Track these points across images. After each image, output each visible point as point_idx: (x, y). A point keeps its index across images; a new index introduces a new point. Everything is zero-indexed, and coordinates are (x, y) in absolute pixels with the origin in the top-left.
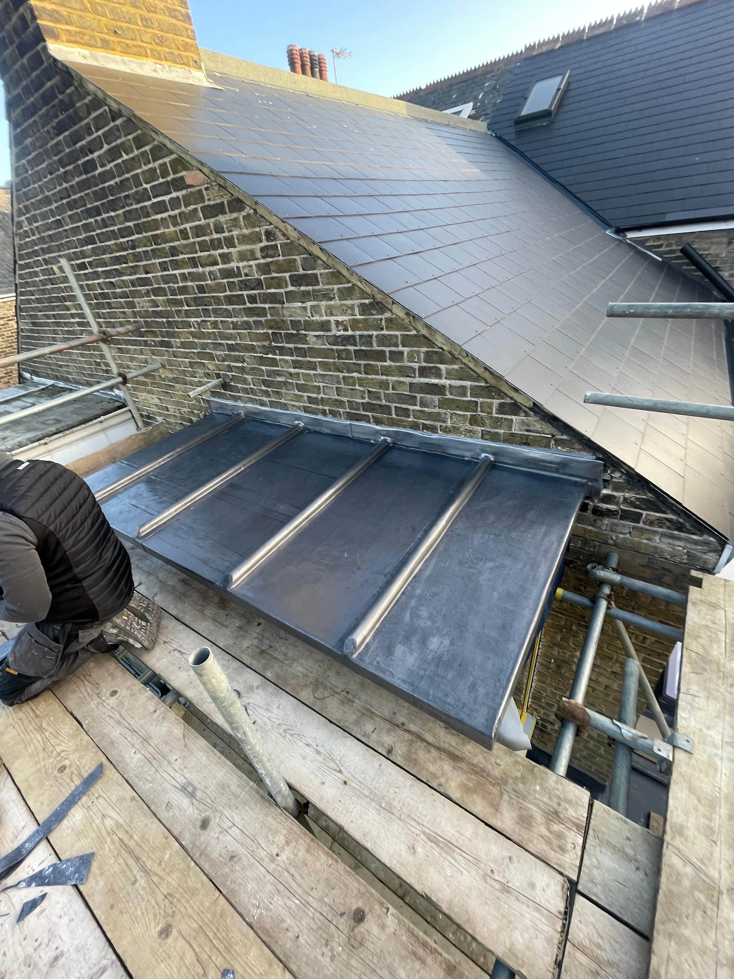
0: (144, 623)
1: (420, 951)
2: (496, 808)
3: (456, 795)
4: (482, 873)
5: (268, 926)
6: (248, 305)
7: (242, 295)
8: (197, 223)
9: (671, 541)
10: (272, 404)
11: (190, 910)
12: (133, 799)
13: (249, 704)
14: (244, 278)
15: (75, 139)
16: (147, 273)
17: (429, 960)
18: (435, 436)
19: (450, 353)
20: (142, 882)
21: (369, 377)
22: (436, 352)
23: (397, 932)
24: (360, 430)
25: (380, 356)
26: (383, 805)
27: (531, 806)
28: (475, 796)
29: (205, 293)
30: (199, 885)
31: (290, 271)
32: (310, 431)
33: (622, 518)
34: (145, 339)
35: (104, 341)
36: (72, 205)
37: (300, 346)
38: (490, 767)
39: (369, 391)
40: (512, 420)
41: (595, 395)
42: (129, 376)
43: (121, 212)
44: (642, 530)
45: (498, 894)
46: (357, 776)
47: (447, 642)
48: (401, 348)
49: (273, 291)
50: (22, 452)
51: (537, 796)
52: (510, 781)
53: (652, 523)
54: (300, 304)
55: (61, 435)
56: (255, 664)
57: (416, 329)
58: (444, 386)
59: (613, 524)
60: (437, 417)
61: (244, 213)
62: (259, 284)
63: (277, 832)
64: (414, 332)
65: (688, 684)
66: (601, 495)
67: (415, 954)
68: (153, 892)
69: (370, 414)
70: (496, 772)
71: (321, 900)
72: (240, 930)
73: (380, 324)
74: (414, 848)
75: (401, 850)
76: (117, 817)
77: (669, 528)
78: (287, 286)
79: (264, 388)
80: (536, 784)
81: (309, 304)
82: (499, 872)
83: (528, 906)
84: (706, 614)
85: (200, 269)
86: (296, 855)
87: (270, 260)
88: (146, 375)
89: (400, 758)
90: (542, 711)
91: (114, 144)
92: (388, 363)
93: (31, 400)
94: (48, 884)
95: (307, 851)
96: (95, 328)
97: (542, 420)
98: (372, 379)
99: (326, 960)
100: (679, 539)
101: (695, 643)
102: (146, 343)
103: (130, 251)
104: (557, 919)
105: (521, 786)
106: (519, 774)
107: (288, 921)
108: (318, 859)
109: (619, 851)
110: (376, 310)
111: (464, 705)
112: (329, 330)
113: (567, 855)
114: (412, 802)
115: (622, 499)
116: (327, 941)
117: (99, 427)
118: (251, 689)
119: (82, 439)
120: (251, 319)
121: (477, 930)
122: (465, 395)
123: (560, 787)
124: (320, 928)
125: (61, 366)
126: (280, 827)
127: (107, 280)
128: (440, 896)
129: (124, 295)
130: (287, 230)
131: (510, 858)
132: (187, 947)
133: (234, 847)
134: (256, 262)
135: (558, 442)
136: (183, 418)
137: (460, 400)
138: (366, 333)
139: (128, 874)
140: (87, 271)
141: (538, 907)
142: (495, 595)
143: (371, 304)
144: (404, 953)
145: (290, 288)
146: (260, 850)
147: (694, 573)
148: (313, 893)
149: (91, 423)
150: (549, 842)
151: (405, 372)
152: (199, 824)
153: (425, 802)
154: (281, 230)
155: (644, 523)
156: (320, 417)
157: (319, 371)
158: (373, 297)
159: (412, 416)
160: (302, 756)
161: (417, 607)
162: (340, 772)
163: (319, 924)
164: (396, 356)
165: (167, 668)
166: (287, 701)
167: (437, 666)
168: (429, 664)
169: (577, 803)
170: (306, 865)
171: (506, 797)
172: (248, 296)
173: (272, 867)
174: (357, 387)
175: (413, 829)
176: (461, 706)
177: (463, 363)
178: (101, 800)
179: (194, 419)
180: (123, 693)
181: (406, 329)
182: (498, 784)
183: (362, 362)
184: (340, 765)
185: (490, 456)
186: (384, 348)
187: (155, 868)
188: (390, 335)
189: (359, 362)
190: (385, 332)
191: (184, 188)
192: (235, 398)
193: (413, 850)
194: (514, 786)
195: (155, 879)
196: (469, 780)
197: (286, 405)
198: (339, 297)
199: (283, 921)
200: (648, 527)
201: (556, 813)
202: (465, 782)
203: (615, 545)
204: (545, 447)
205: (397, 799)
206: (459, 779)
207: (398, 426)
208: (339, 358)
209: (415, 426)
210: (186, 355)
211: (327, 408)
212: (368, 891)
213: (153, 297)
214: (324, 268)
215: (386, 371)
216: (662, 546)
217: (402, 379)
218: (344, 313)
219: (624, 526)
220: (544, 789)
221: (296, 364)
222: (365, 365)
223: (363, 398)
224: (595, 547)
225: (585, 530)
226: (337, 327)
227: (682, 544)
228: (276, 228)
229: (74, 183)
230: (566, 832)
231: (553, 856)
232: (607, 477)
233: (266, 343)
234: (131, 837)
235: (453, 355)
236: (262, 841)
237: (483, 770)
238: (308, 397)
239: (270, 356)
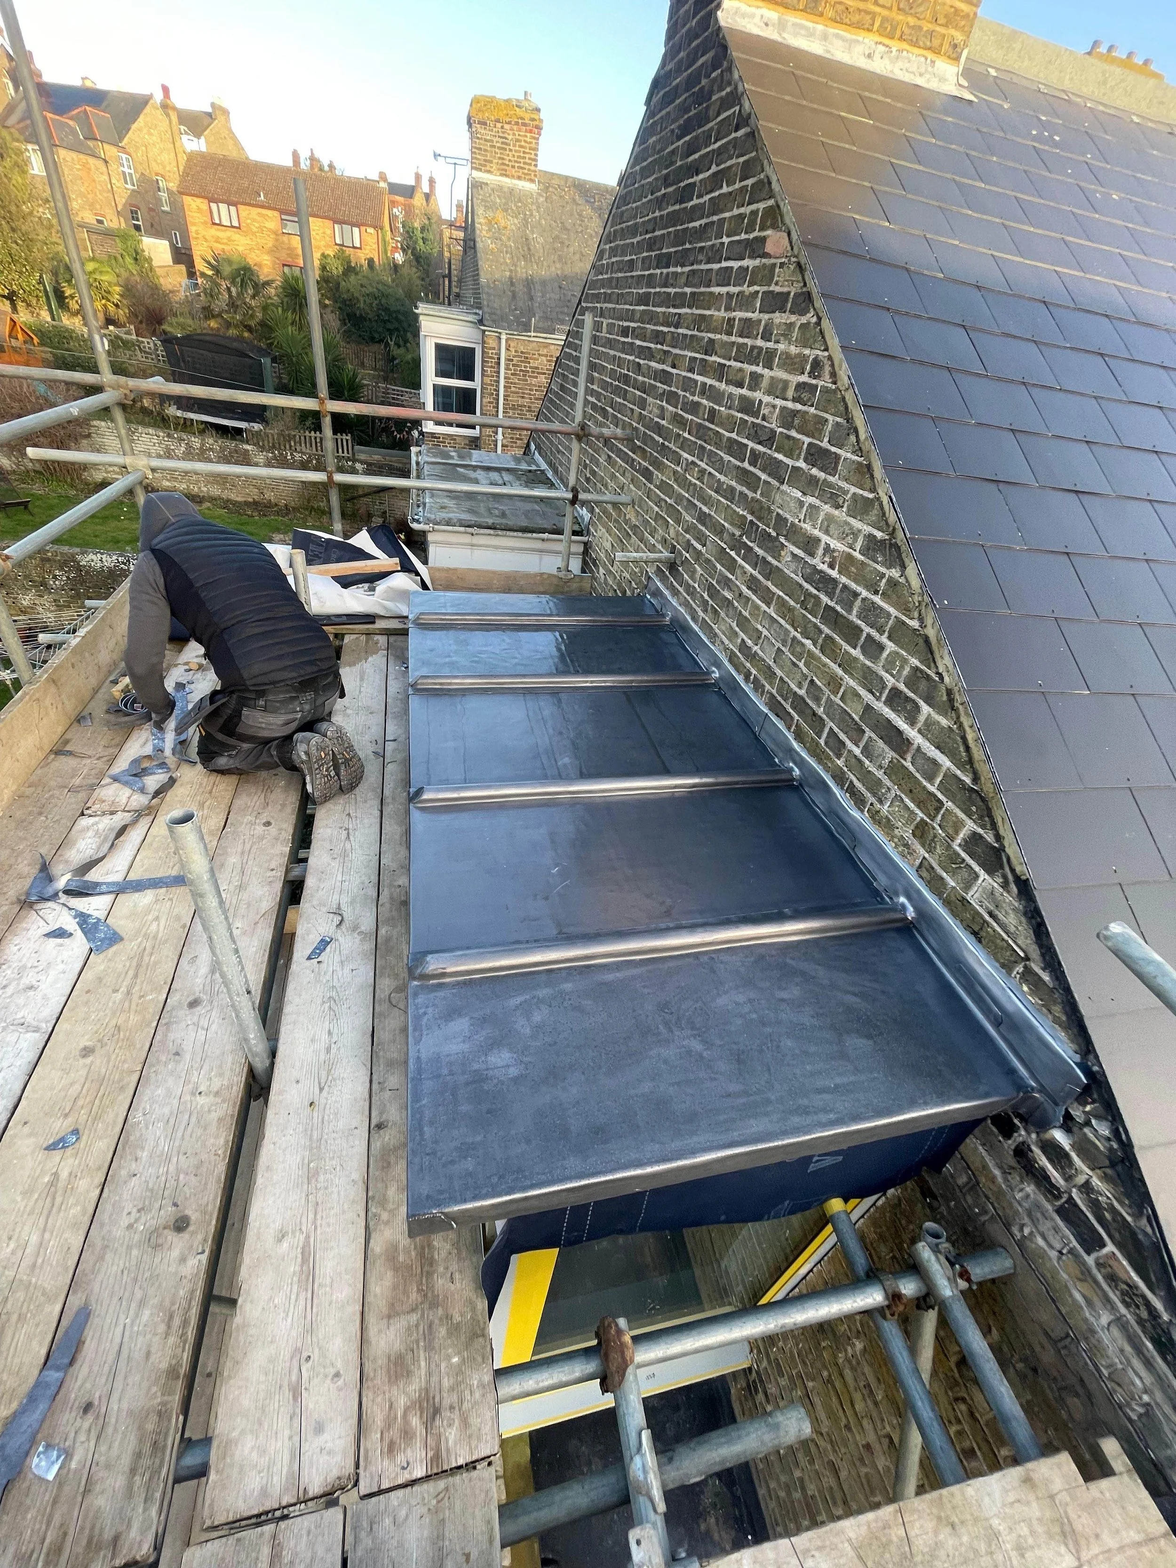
0: (333, 773)
1: (177, 1322)
2: (391, 1315)
3: (377, 1246)
4: (299, 1345)
5: (132, 1138)
6: (746, 465)
7: (746, 446)
8: (749, 315)
9: (1128, 1349)
10: (704, 625)
11: (114, 1056)
12: (184, 926)
13: (337, 940)
14: (759, 421)
15: (691, 149)
16: (674, 366)
17: (172, 1340)
18: (855, 813)
19: (949, 692)
20: (119, 996)
21: (823, 658)
22: (928, 677)
23: (184, 1281)
24: (772, 731)
25: (852, 633)
26: (312, 1165)
27: (423, 1364)
28: (390, 1274)
29: (713, 423)
30: (138, 1046)
31: (813, 437)
32: (719, 693)
33: (1060, 1211)
34: (634, 456)
35: (579, 438)
36: (651, 245)
37: (770, 559)
38: (441, 1269)
39: (812, 681)
40: (977, 876)
41: (1128, 940)
42: (582, 496)
43: (687, 269)
44: (1085, 1275)
45: (286, 1384)
46: (327, 1112)
47: (513, 1072)
48: (884, 639)
49: (780, 457)
50: (444, 531)
51: (443, 1365)
52: (440, 1311)
53: (1112, 1279)
54: (799, 494)
55: (492, 532)
56: (385, 910)
57: (921, 619)
58: (908, 742)
59: (1038, 1206)
60: (874, 785)
61: (804, 320)
62: (769, 439)
63: (221, 1075)
64: (914, 624)
65: (820, 1549)
66: (1047, 1136)
67: (171, 1317)
68: (114, 1013)
69: (796, 717)
70: (440, 1283)
71: (178, 1171)
72: (117, 1115)
73: (877, 583)
74: (283, 1236)
75: (274, 1221)
76: (161, 928)
77: (1140, 1322)
78: (798, 459)
79: (706, 596)
80: (459, 1353)
81: (810, 500)
82: (313, 1368)
83: (290, 1438)
84: (1028, 1521)
85: (723, 386)
86: (209, 1111)
87: (799, 407)
88: (615, 505)
89: (378, 1144)
90: (765, 1363)
91: (722, 166)
92: (856, 653)
93: (507, 477)
94: (82, 930)
95: (220, 1120)
96: (579, 417)
97: (1025, 914)
98: (825, 665)
99: (125, 1221)
100: (1148, 1364)
101: (930, 1525)
102: (631, 462)
103: (672, 329)
104: (295, 1493)
105: (443, 1331)
106: (457, 1318)
107: (145, 1154)
108: (217, 1137)
109: (441, 1549)
110: (884, 555)
111: (434, 1153)
112: (812, 555)
113: (386, 1463)
114: (335, 1196)
115: (1081, 1179)
116: (143, 1209)
117: (539, 545)
118: (355, 928)
119: (513, 549)
120: (739, 488)
121: (232, 1382)
122: (931, 779)
123: (477, 1395)
124: (152, 1190)
125: (559, 451)
126: (228, 1073)
127: (637, 360)
128: (248, 1307)
129: (643, 388)
130: (840, 366)
131: (337, 1375)
132: (83, 1080)
133: (187, 1046)
134: (784, 403)
135: (1028, 976)
136: (619, 585)
137: (920, 783)
138: (853, 586)
139: (121, 980)
140: (626, 340)
141: (297, 1454)
142: (646, 1087)
143: (883, 541)
144: (167, 1303)
145: (801, 464)
146: (196, 1073)
147: (1111, 1447)
148: (182, 1158)
149: (529, 535)
150: (389, 1422)
151: (872, 681)
152: (191, 999)
153: (344, 1212)
154: (832, 365)
155: (1099, 1265)
156: (740, 679)
157: (771, 611)
158: (893, 534)
159: (843, 759)
160: (314, 1036)
161: (541, 1001)
162: (321, 1089)
163: (156, 1187)
164: (873, 648)
165: (324, 840)
166: (365, 972)
167: (467, 1084)
168: (464, 1073)
169: (470, 1437)
170: (205, 1129)
171: (414, 1318)
172: (752, 449)
173: (187, 1097)
174: (801, 665)
175: (304, 1220)
176: (428, 1150)
177: (958, 722)
178: (169, 903)
179: (629, 593)
180: (273, 830)
181: (907, 611)
182: (425, 1296)
183: (826, 630)
184: (329, 1083)
185: (910, 909)
186: (862, 625)
187: (135, 998)
188: (881, 609)
189: (822, 627)
190: (877, 599)
191: (759, 256)
192: (675, 593)
193: (281, 1236)
194: (437, 1321)
195: (127, 1004)
196: (407, 1251)
197: (716, 635)
198: (849, 510)
199: (143, 1149)
200: (1100, 1278)
201: (436, 1411)
202: (401, 1246)
203: (1021, 1244)
204: (1003, 966)
205: (328, 1176)
206: (399, 1237)
207: (820, 761)
208: (803, 604)
209: (840, 778)
210: (659, 502)
211: (754, 672)
212: (211, 1216)
213: (664, 404)
214: (853, 452)
215: (848, 664)
216: (1105, 1337)
217: (862, 692)
218: (842, 538)
219: (1056, 1229)
220: (459, 1371)
221: (753, 584)
222: (827, 636)
223: (800, 686)
224: (984, 1211)
225: (985, 1167)
226: (824, 555)
227: (1148, 1379)
228: (830, 358)
229: (665, 212)
230: (418, 1443)
231: (373, 1441)
232: (1077, 1113)
233: (738, 533)
234: (151, 954)
235: (951, 700)
236: (206, 1067)
237: (431, 1262)
238: (743, 640)
239: (733, 553)
